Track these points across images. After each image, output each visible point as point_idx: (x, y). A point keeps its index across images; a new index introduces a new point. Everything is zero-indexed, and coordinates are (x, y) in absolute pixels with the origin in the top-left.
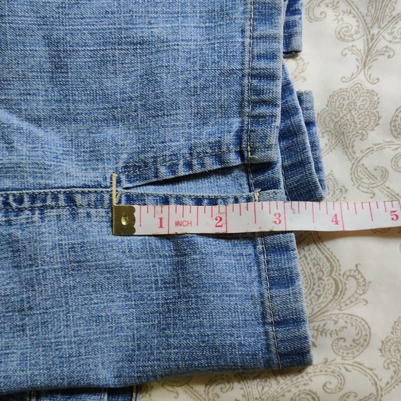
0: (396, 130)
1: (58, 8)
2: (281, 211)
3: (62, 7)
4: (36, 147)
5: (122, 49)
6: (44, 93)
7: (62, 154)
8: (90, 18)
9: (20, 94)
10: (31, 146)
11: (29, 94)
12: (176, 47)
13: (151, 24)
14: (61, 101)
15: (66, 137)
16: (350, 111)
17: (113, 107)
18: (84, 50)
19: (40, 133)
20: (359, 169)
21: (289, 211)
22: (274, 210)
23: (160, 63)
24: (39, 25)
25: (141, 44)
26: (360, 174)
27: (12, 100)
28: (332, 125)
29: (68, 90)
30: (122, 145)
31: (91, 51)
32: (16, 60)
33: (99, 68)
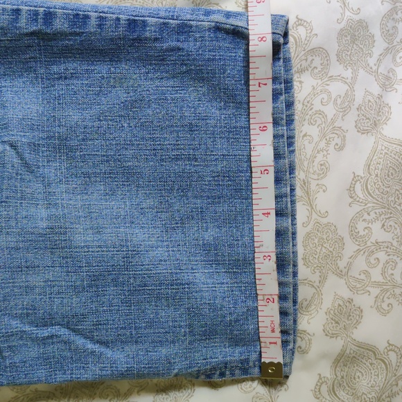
0: (356, 240)
1: (124, 258)
2: (262, 255)
3: (127, 257)
4: (106, 367)
5: (173, 289)
6: (112, 322)
7: (127, 371)
8: (148, 265)
9: (93, 325)
10: (102, 365)
11: (101, 324)
12: (214, 289)
13: (193, 270)
14: (125, 328)
15: (128, 355)
16: (322, 245)
17: (166, 332)
18: (144, 289)
19: (109, 353)
20: (351, 280)
21: (262, 249)
22: (262, 260)
23: (204, 301)
24: (109, 271)
25: (188, 285)
26: (352, 283)
27: (86, 329)
28: (316, 261)
29: (131, 319)
30: (174, 363)
31: (149, 290)
32: (91, 299)
33: (155, 302)
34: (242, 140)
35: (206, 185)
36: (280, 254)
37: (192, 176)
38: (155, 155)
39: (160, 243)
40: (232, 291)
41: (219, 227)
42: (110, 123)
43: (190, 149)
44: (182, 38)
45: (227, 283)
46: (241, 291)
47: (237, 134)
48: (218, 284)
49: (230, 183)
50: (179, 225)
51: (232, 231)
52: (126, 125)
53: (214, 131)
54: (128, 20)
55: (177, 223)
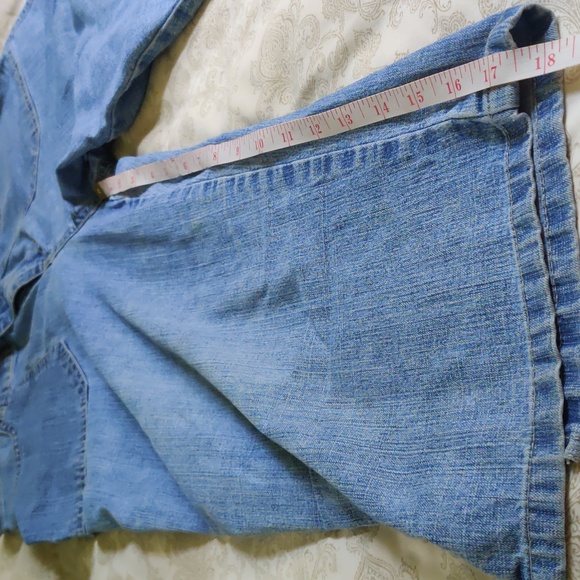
34: (496, 261)
35: (464, 330)
36: (547, 418)
37: (449, 321)
38: (413, 301)
39: (420, 416)
40: (483, 475)
41: (482, 387)
42: (376, 270)
43: (443, 285)
44: (432, 147)
45: (478, 464)
46: (494, 475)
47: (491, 253)
48: (467, 465)
49: (487, 322)
50: (441, 389)
51: (498, 391)
52: (388, 269)
53: (468, 255)
54: (384, 144)
55: (438, 387)
